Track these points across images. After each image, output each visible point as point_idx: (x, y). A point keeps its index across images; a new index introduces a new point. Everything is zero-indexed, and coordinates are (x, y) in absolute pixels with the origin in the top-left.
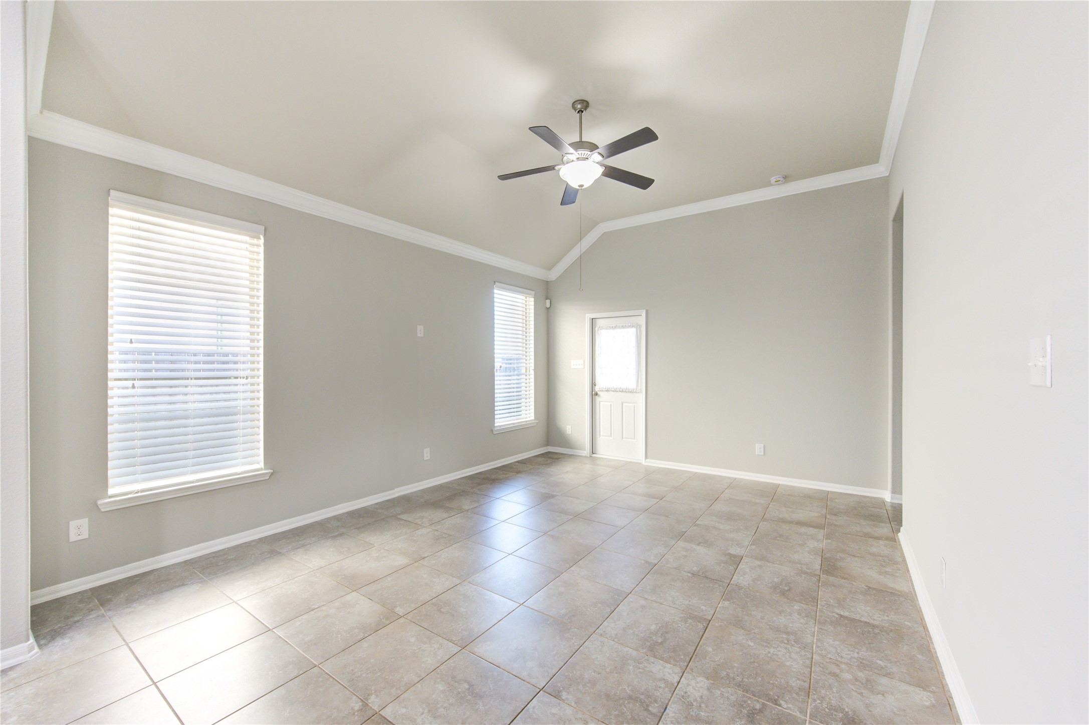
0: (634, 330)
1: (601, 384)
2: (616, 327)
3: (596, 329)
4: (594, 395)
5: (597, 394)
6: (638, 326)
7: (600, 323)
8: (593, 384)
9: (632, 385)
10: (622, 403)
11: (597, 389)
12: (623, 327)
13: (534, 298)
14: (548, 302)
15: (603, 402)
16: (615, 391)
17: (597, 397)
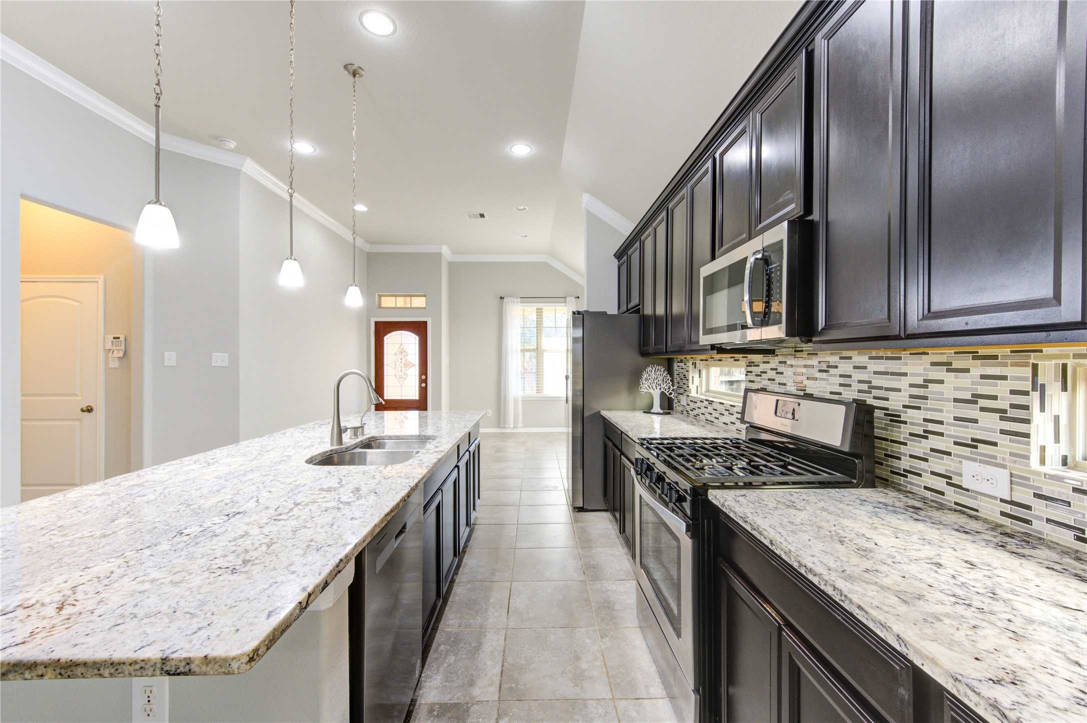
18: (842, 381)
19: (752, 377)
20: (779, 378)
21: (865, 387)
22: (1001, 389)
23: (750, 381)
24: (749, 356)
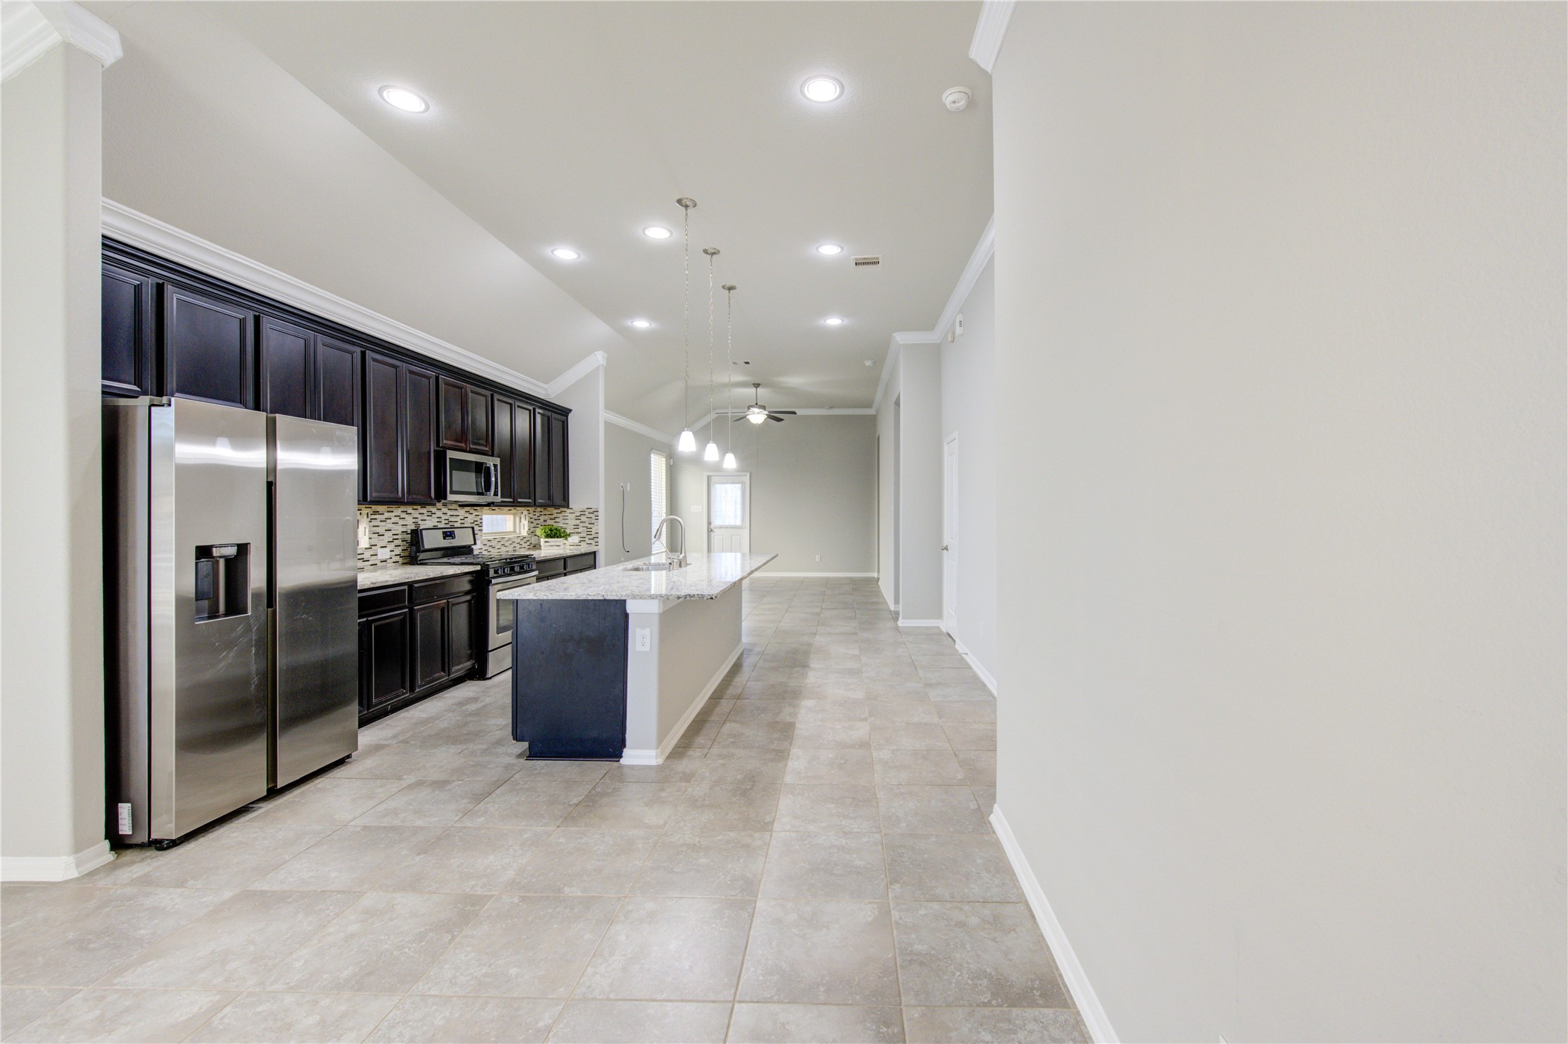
0: (740, 485)
1: (717, 522)
2: (727, 483)
3: (712, 483)
4: (710, 531)
5: (712, 531)
6: (743, 483)
7: (714, 479)
8: (709, 523)
9: (738, 523)
10: (732, 536)
11: (712, 526)
12: (733, 483)
13: (666, 458)
14: (672, 460)
15: (716, 537)
16: (726, 527)
17: (712, 533)
18: (438, 520)
19: (374, 523)
20: (401, 522)
21: (447, 522)
22: (478, 518)
23: (374, 526)
24: (373, 507)
